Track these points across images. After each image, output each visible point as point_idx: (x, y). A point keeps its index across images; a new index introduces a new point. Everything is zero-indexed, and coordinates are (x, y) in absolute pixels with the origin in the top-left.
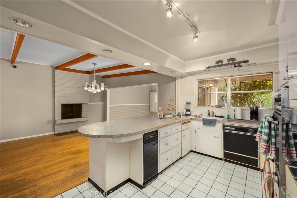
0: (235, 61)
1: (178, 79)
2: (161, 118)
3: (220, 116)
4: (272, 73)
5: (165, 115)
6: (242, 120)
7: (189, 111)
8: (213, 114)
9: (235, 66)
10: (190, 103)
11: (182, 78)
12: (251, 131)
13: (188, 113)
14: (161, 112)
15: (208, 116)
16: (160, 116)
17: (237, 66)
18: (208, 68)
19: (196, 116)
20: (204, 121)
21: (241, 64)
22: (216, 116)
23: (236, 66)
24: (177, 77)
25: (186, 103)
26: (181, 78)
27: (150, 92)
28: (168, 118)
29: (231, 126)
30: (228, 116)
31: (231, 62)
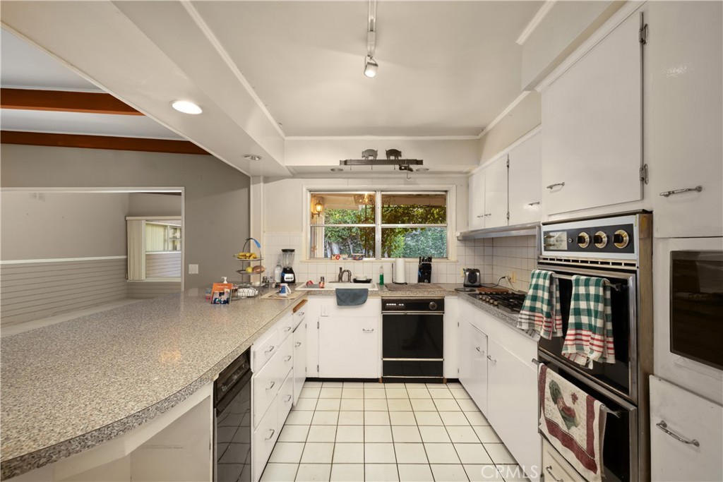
0: (400, 158)
1: (260, 182)
2: (226, 302)
3: (364, 279)
4: (446, 191)
5: (236, 290)
6: (406, 284)
7: (291, 271)
8: (350, 275)
9: (400, 169)
10: (293, 251)
11: (269, 182)
12: (433, 306)
13: (288, 276)
14: (225, 282)
15: (339, 282)
16: (221, 294)
17: (405, 169)
18: (346, 163)
19: (309, 284)
20: (339, 295)
21: (411, 166)
22: (356, 281)
23: (403, 168)
24: (253, 176)
25: (284, 251)
26: (267, 179)
27: (127, 218)
28: (248, 297)
29: (397, 301)
30: (382, 277)
31: (392, 158)
